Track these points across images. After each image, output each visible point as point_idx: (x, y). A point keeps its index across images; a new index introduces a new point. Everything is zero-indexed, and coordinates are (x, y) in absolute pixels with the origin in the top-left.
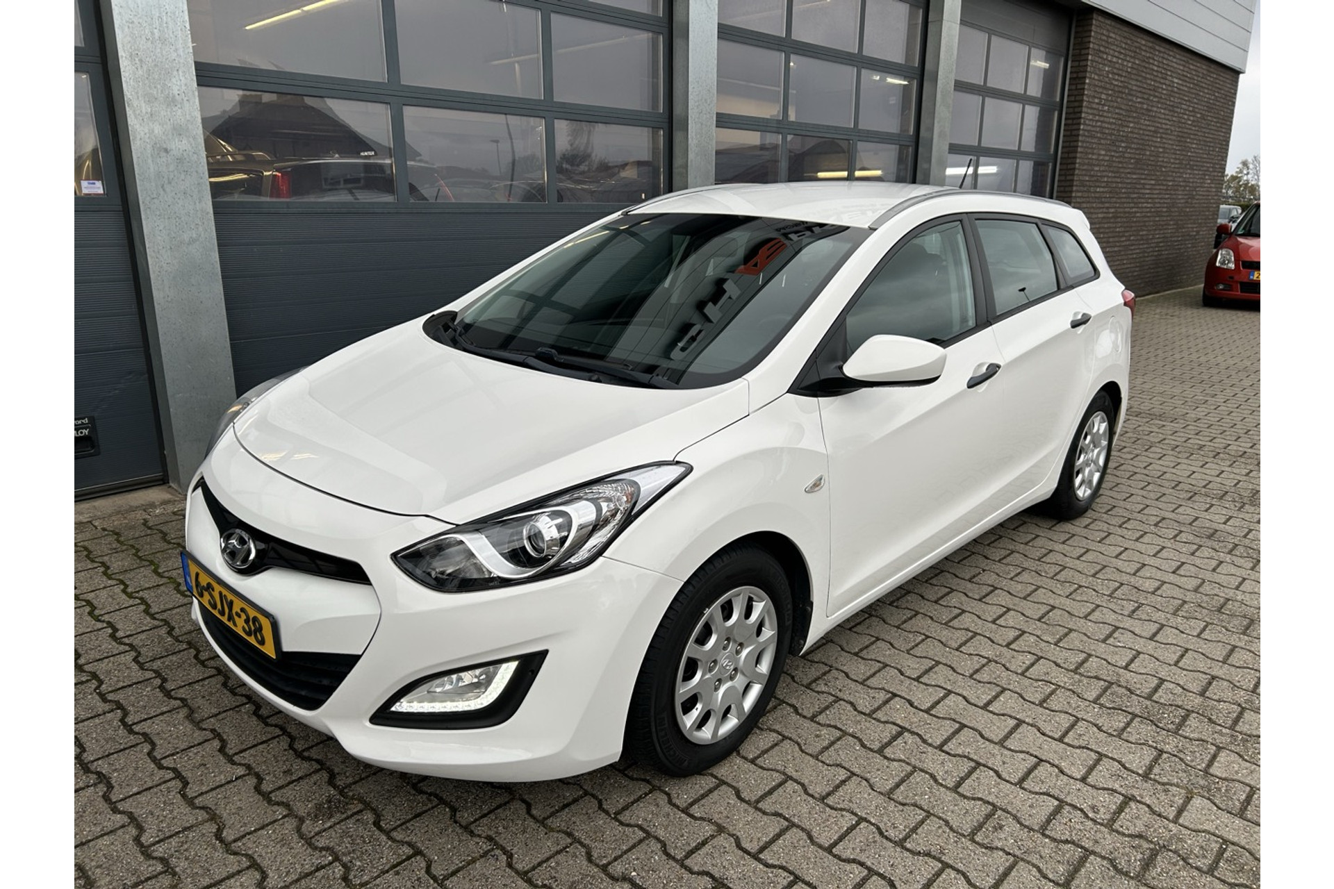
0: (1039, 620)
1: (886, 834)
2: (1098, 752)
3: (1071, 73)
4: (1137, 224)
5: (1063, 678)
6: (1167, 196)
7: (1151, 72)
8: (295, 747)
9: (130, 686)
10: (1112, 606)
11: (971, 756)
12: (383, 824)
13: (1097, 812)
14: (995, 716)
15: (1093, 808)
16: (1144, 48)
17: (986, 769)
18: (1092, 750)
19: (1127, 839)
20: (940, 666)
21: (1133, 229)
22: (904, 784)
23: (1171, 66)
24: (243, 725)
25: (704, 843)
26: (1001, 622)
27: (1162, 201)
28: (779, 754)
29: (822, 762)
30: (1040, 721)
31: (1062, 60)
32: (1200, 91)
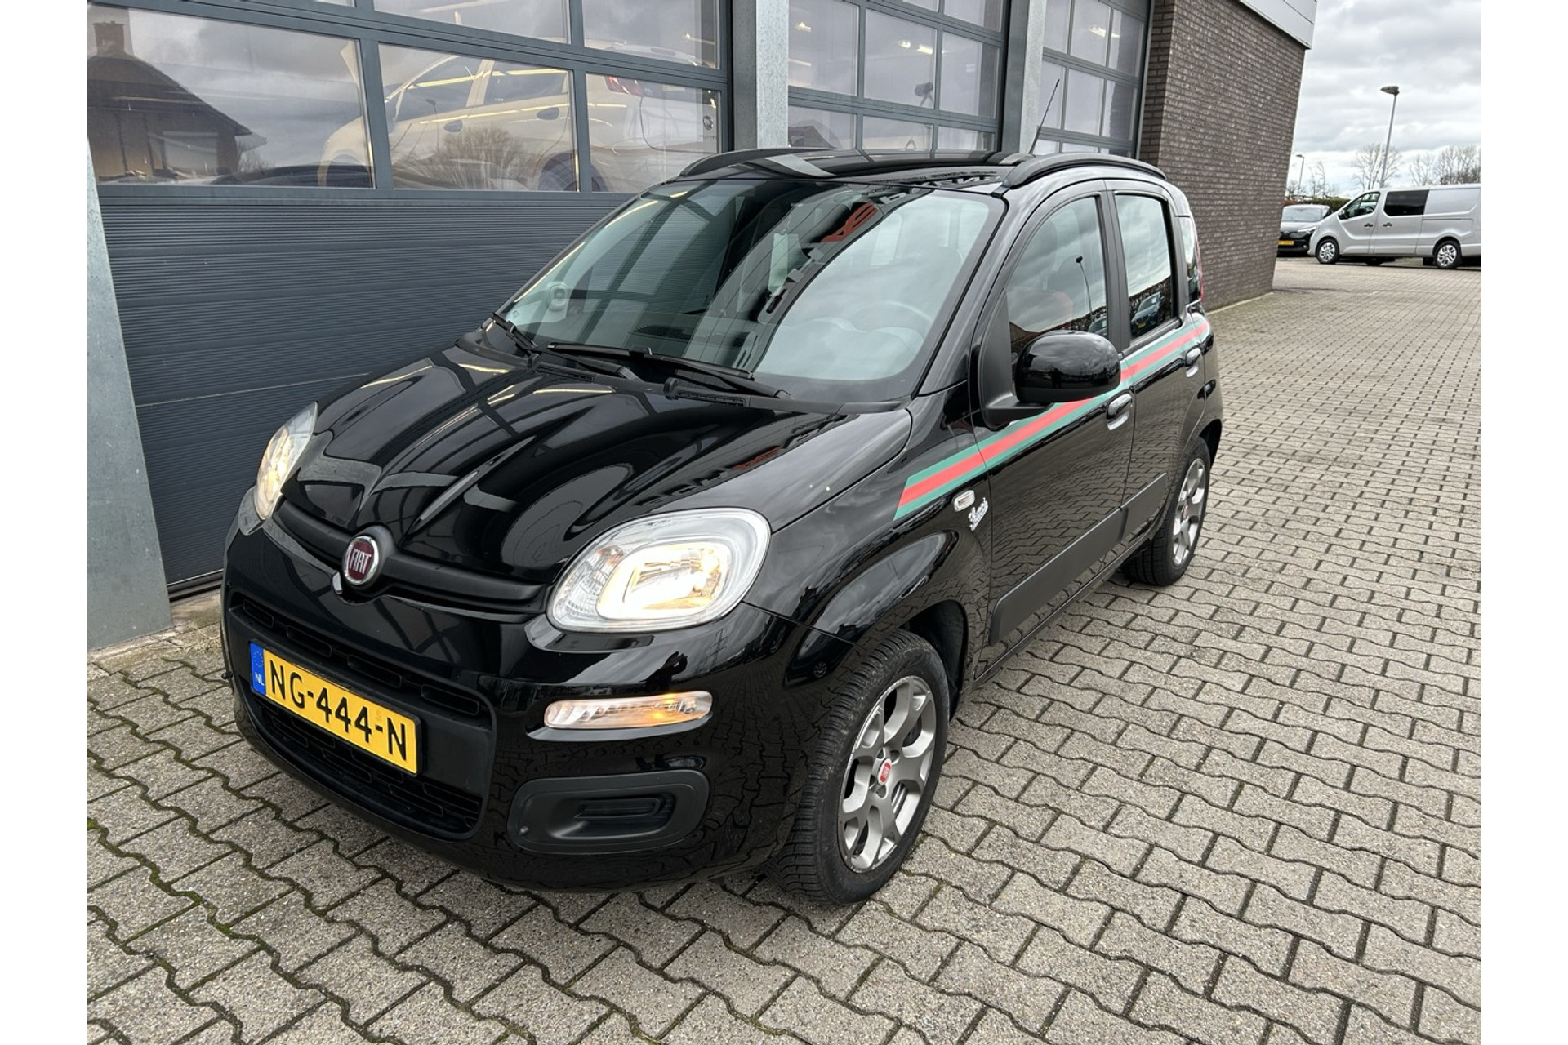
3: (1152, 42)
7: (1229, 44)
23: (1247, 38)
27: (1234, 198)
31: (1142, 26)
32: (1271, 69)
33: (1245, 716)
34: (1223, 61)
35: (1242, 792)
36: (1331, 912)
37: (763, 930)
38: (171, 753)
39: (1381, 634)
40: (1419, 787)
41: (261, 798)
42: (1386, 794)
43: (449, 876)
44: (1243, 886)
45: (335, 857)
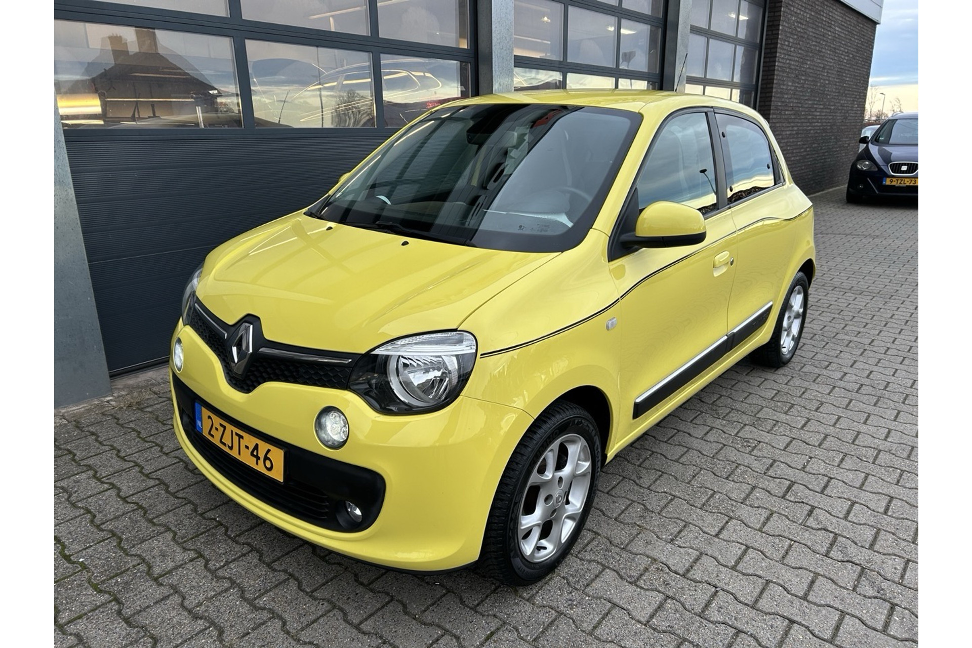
3: (768, 21)
4: (811, 139)
7: (822, 22)
23: (835, 18)
27: (827, 121)
31: (761, 11)
32: (852, 37)
33: (783, 466)
34: (818, 32)
35: (771, 519)
36: (819, 606)
37: (429, 602)
38: (91, 473)
39: (889, 412)
40: (897, 519)
41: (137, 504)
42: (873, 523)
43: (239, 557)
44: (760, 584)
45: (172, 543)
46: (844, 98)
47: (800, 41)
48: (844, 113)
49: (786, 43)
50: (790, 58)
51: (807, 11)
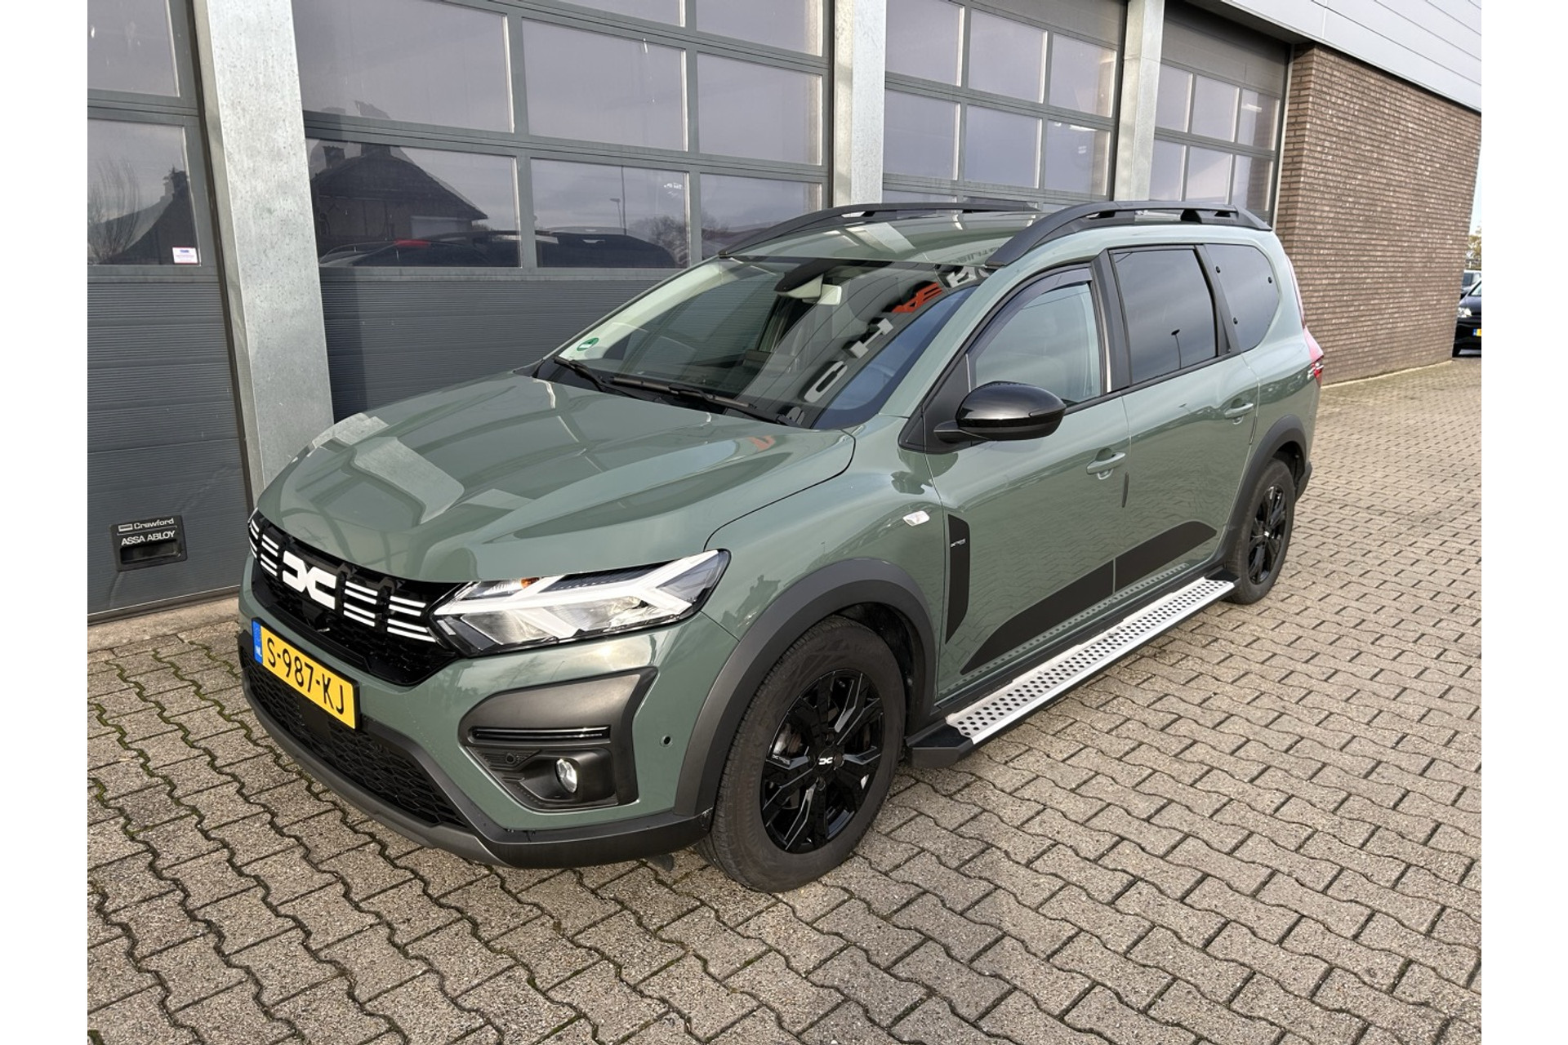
0: (1286, 751)
1: (1126, 1000)
2: (1367, 906)
3: (1289, 117)
4: (1368, 292)
5: (1321, 822)
6: (1402, 259)
7: (1380, 115)
8: (430, 892)
9: (237, 821)
10: (1369, 735)
11: (1219, 910)
12: (537, 981)
13: (1374, 975)
14: (1243, 864)
15: (1370, 972)
16: (1373, 88)
17: (1238, 925)
18: (1361, 904)
19: (1411, 1007)
20: (1173, 804)
21: (1363, 297)
22: (1143, 941)
23: (1405, 109)
24: (368, 867)
25: (913, 1008)
26: (1241, 753)
27: (1396, 265)
28: (993, 905)
29: (1044, 915)
30: (1297, 870)
31: (1278, 103)
32: (1438, 137)
34: (1375, 132)
46: (1427, 230)
47: (1343, 145)
48: (1428, 253)
49: (1319, 149)
50: (1325, 170)
51: (1355, 100)
